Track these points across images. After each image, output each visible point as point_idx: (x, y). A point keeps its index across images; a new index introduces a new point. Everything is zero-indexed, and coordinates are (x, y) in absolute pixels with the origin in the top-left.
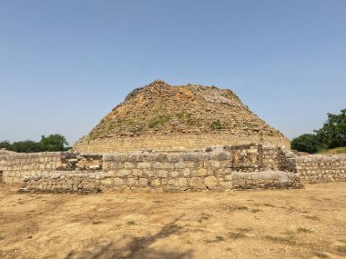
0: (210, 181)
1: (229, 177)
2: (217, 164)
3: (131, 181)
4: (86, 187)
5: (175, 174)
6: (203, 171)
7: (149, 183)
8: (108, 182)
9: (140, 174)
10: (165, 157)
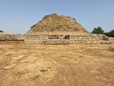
0: (95, 42)
1: (100, 41)
2: (97, 38)
3: (77, 42)
4: (65, 43)
5: (88, 40)
6: (94, 39)
7: (81, 42)
8: (71, 42)
9: (79, 40)
10: (86, 36)
